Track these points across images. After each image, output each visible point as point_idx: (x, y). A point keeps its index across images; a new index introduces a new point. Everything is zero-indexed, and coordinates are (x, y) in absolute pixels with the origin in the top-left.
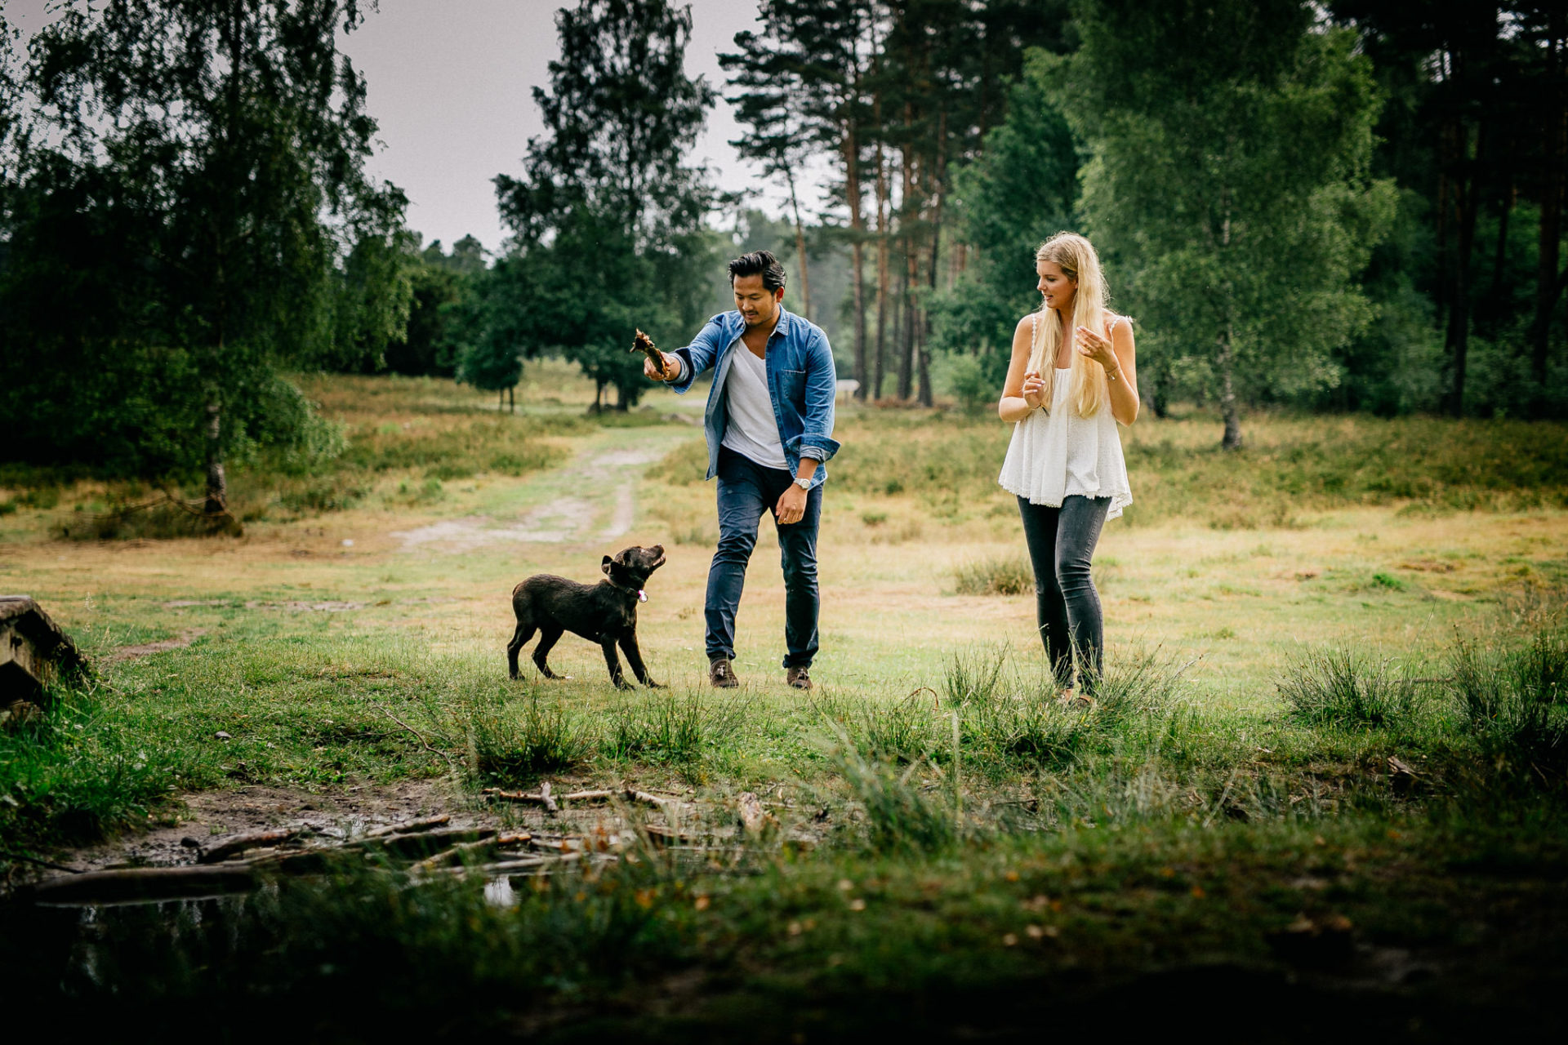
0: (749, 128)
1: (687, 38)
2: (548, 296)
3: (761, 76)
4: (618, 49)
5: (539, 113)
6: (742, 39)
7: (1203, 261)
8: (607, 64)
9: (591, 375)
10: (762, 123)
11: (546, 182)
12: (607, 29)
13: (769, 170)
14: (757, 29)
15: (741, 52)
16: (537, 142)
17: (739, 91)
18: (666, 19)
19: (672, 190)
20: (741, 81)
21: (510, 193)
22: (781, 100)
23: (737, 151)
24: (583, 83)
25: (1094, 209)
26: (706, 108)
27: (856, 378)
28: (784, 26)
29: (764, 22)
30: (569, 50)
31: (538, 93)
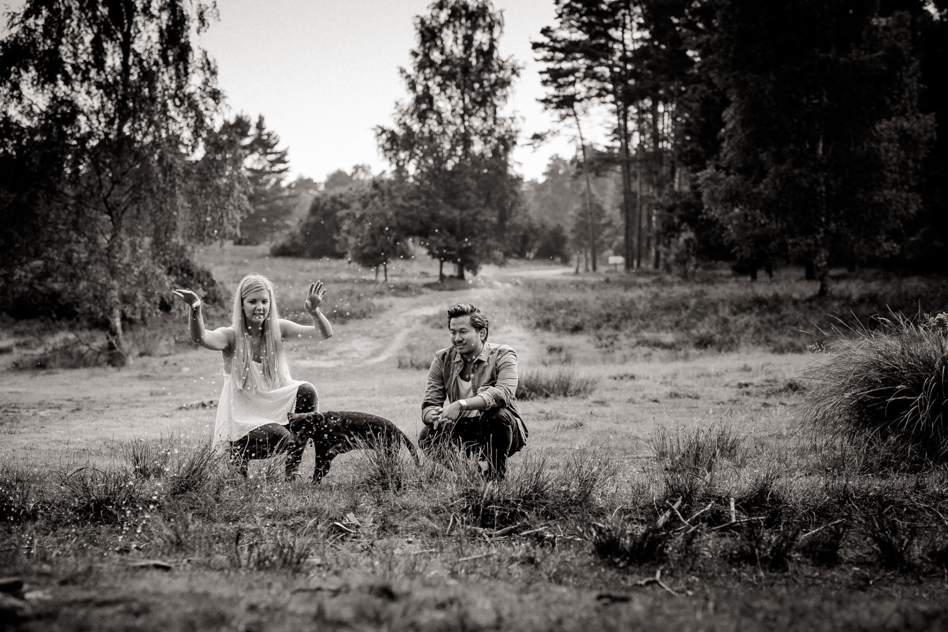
0: (551, 90)
1: (501, 32)
2: (405, 204)
3: (560, 55)
4: (456, 40)
5: (404, 84)
6: (546, 31)
7: (797, 172)
8: (447, 50)
9: (434, 256)
10: (559, 86)
11: (408, 129)
12: (448, 27)
13: (563, 118)
14: (555, 24)
15: (546, 40)
16: (400, 103)
17: (544, 66)
18: (488, 19)
19: (491, 132)
20: (545, 59)
21: (384, 136)
22: (573, 71)
23: (542, 105)
24: (432, 64)
25: (731, 137)
26: (514, 77)
27: (622, 255)
28: (573, 22)
29: (560, 20)
30: (424, 42)
31: (402, 71)
